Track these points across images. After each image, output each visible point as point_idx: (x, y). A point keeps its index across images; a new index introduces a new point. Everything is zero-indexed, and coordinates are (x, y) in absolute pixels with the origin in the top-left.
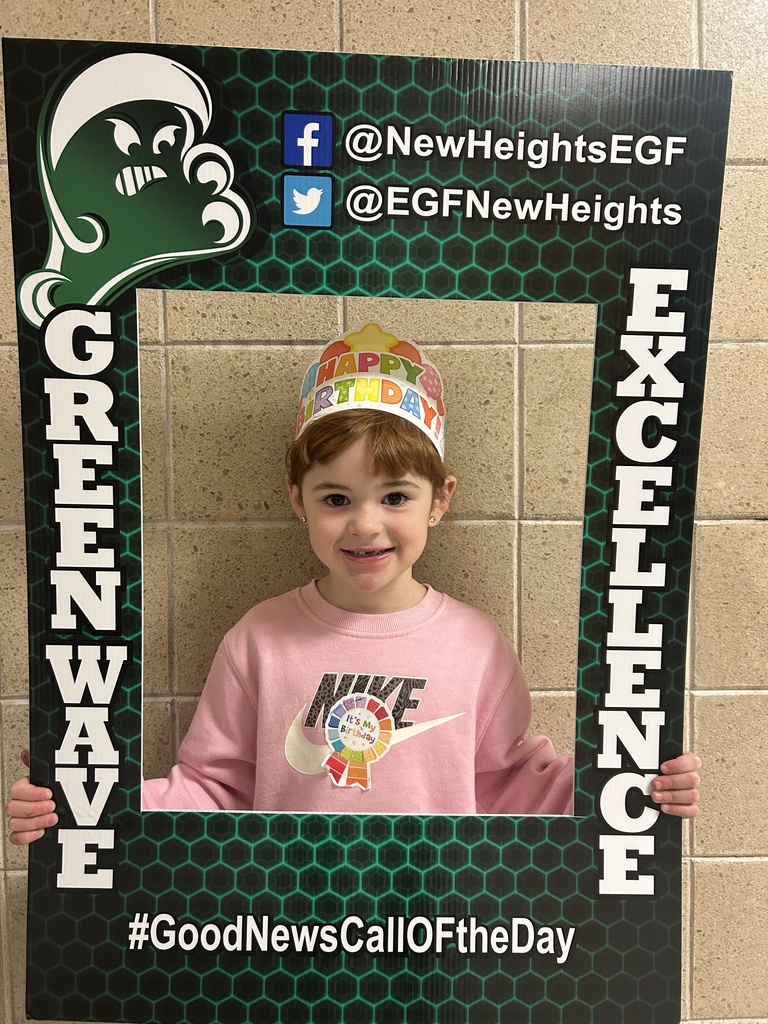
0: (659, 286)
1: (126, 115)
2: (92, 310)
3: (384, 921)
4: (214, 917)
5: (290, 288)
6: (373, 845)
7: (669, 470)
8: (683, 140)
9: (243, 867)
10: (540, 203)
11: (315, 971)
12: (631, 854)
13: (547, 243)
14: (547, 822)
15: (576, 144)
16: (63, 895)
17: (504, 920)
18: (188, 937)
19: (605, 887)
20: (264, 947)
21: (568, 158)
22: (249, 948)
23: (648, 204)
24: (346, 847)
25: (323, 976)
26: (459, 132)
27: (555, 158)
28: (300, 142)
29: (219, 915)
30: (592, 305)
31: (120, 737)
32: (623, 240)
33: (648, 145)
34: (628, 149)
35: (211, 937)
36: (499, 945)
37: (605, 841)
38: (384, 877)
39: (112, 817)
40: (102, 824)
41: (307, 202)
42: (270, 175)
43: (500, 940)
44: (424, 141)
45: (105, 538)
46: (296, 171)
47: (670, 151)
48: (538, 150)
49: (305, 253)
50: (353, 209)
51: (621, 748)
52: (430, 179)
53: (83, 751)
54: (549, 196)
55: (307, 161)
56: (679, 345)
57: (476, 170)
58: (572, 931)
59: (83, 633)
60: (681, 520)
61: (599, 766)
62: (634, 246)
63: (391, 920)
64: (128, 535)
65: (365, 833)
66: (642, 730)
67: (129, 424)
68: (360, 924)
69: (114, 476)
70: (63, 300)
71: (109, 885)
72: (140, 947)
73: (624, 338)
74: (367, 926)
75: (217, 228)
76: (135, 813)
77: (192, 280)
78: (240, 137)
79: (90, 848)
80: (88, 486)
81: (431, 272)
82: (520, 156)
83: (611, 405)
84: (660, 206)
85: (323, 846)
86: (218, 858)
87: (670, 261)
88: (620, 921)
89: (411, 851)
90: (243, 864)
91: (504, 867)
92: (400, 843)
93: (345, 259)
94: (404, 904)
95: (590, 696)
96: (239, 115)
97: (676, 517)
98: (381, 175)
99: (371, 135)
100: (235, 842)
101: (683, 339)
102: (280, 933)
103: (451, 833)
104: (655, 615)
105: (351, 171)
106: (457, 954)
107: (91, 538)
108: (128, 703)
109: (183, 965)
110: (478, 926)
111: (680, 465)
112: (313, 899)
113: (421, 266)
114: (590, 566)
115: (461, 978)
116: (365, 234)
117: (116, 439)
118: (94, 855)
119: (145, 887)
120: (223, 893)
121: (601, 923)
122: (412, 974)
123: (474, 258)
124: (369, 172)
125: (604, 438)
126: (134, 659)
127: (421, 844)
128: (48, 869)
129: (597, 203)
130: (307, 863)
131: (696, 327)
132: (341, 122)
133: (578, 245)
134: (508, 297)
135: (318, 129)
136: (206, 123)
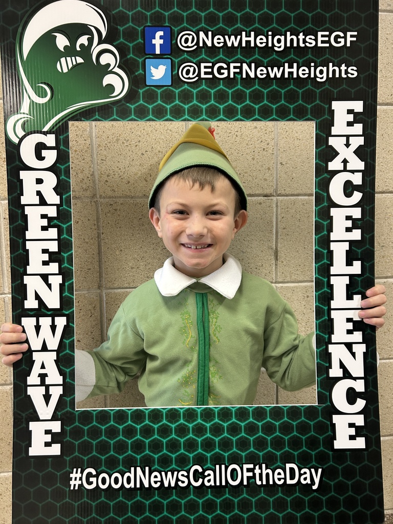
0: (348, 110)
1: (62, 31)
2: (45, 133)
3: (214, 468)
4: (118, 469)
5: (150, 118)
6: (206, 424)
7: (359, 209)
8: (355, 33)
9: (133, 439)
10: (282, 69)
11: (176, 498)
12: (351, 425)
13: (286, 89)
14: (303, 408)
15: (299, 37)
16: (32, 460)
17: (281, 465)
18: (104, 481)
19: (339, 444)
20: (147, 485)
21: (295, 45)
22: (138, 486)
23: (339, 67)
24: (191, 426)
25: (180, 500)
26: (237, 33)
27: (288, 45)
28: (154, 41)
29: (121, 467)
30: (312, 122)
31: (63, 368)
32: (327, 86)
33: (337, 37)
34: (327, 39)
35: (116, 481)
36: (279, 479)
37: (336, 419)
38: (213, 442)
39: (59, 414)
40: (54, 418)
41: (158, 72)
42: (138, 59)
43: (279, 477)
44: (219, 39)
45: (53, 257)
46: (152, 57)
47: (349, 39)
48: (279, 41)
49: (158, 99)
50: (183, 76)
51: (342, 366)
52: (223, 59)
53: (43, 377)
54: (286, 65)
55: (158, 51)
56: (361, 141)
57: (248, 51)
58: (320, 470)
59: (42, 310)
60: (368, 236)
61: (330, 376)
62: (333, 90)
63: (218, 467)
64: (66, 255)
65: (201, 417)
66: (353, 354)
67: (65, 194)
69: (58, 223)
70: (29, 129)
71: (59, 453)
72: (76, 488)
73: (330, 138)
74: (204, 471)
75: (111, 88)
76: (72, 411)
77: (98, 116)
78: (122, 40)
79: (47, 432)
80: (44, 228)
81: (225, 107)
82: (270, 45)
83: (326, 175)
84: (346, 68)
85: (178, 426)
86: (119, 435)
87: (353, 97)
88: (347, 464)
89: (227, 427)
90: (134, 437)
91: (280, 435)
92: (221, 422)
93: (179, 102)
94: (225, 457)
95: (323, 336)
96: (121, 29)
97: (365, 235)
98: (197, 57)
99: (192, 36)
100: (128, 425)
101: (363, 138)
102: (156, 477)
103: (249, 416)
104: (357, 290)
105: (181, 56)
106: (255, 485)
107: (46, 257)
108: (67, 349)
109: (101, 497)
110: (266, 468)
111: (365, 206)
112: (174, 456)
113: (220, 104)
114: (319, 264)
115: (259, 499)
116: (189, 88)
117: (58, 202)
118: (50, 436)
119: (79, 453)
120: (122, 455)
121: (336, 465)
122: (231, 498)
123: (248, 99)
124: (190, 56)
125: (323, 193)
126: (70, 324)
127: (233, 423)
128: (24, 445)
129: (312, 68)
130: (170, 436)
131: (369, 131)
132: (175, 30)
133: (303, 90)
134: (267, 119)
135: (163, 34)
136: (104, 34)
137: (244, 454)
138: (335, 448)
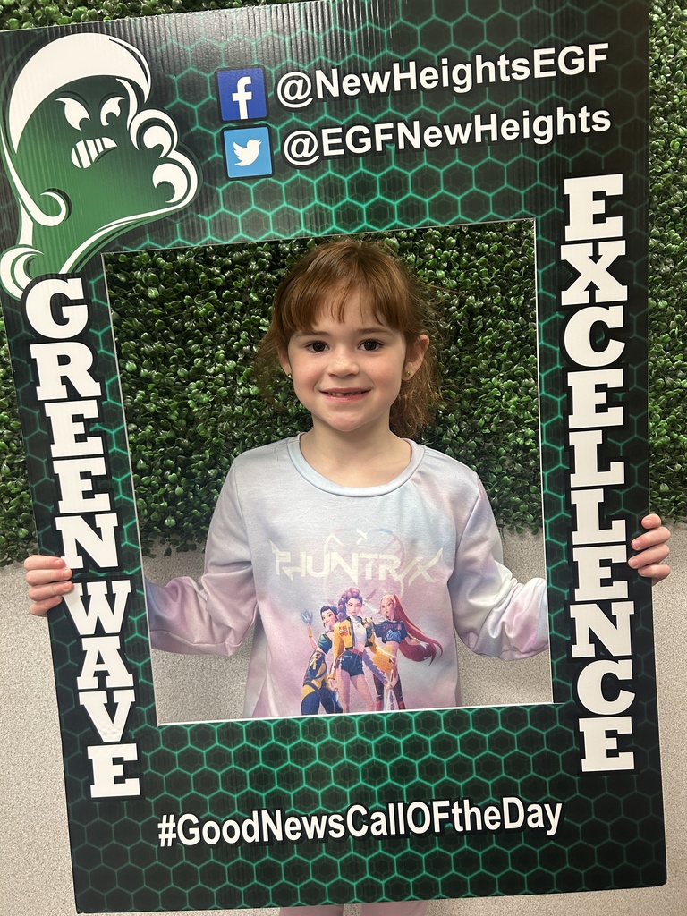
0: (594, 193)
1: (73, 93)
2: (65, 277)
3: (385, 808)
4: (232, 814)
5: (241, 237)
6: (369, 741)
7: (619, 372)
8: (606, 46)
9: (253, 769)
10: (469, 126)
11: (328, 856)
12: (610, 734)
13: (479, 164)
14: (528, 710)
15: (499, 63)
16: (97, 804)
17: (494, 800)
18: (211, 833)
19: (588, 765)
20: (279, 837)
21: (492, 79)
22: (266, 839)
23: (576, 113)
24: (344, 744)
25: (334, 859)
26: (383, 67)
27: (480, 80)
28: (235, 97)
29: (237, 811)
31: (133, 662)
32: (554, 152)
33: (570, 56)
34: (551, 62)
35: (231, 832)
36: (493, 822)
37: (584, 724)
38: (382, 768)
39: (133, 733)
40: (125, 739)
41: (247, 153)
43: (493, 818)
44: (351, 81)
45: (99, 485)
46: (234, 125)
47: (593, 58)
48: (462, 74)
49: (250, 202)
50: (292, 155)
51: (593, 638)
52: (361, 117)
53: (101, 676)
54: (478, 118)
55: (244, 115)
56: (619, 248)
57: (405, 98)
58: (559, 807)
59: (88, 571)
60: (636, 418)
61: (574, 656)
62: (566, 157)
63: (391, 806)
64: (119, 480)
65: (361, 729)
66: (613, 620)
67: (109, 379)
68: (364, 812)
69: (100, 428)
70: (37, 273)
71: (139, 794)
72: (170, 844)
73: (563, 248)
74: (370, 813)
75: (167, 188)
76: (153, 728)
77: (150, 240)
78: (178, 99)
79: (117, 761)
80: (80, 438)
81: (370, 206)
82: (446, 83)
83: (557, 314)
85: (323, 745)
86: (230, 762)
87: (603, 168)
88: (603, 794)
89: (404, 744)
90: (253, 766)
91: (491, 753)
92: (393, 738)
93: (288, 203)
94: (402, 790)
95: (560, 592)
96: (176, 79)
97: (630, 416)
98: (314, 119)
99: (302, 81)
100: (244, 747)
101: (623, 243)
102: (293, 824)
103: (440, 726)
104: (617, 512)
105: (286, 119)
106: (454, 832)
107: (88, 485)
108: (136, 631)
109: (209, 857)
110: (471, 806)
111: (630, 366)
112: (319, 792)
113: (361, 201)
114: (549, 471)
115: (460, 853)
116: (304, 177)
117: (99, 394)
118: (121, 767)
119: (169, 792)
120: (238, 792)
121: (586, 798)
122: (415, 852)
123: (410, 188)
124: (302, 118)
125: (553, 347)
126: (137, 591)
127: (413, 737)
128: (82, 781)
129: (525, 119)
130: (311, 761)
131: (635, 229)
132: (270, 72)
133: (510, 162)
134: (447, 221)
135: (250, 82)
136: (147, 91)
137: (433, 786)
138: (584, 770)
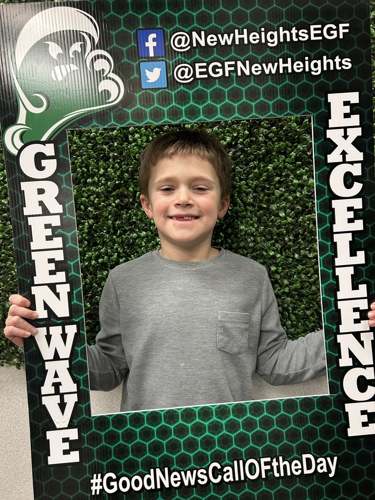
0: (344, 102)
2: (44, 143)
3: (232, 464)
4: (137, 472)
5: (148, 122)
6: (221, 421)
7: (360, 200)
8: (348, 25)
9: (151, 441)
10: (276, 64)
11: (197, 496)
12: (364, 412)
13: (282, 85)
14: (315, 399)
15: (292, 32)
16: (52, 468)
17: (297, 456)
18: (124, 484)
19: (351, 432)
20: (167, 485)
21: (288, 40)
22: (159, 487)
23: (333, 59)
24: (206, 424)
25: (201, 498)
26: (230, 31)
27: (282, 40)
28: (147, 44)
29: (140, 470)
31: (77, 376)
32: (322, 79)
33: (330, 29)
34: (319, 32)
35: (137, 483)
36: (297, 470)
37: (348, 407)
38: (229, 438)
39: (76, 421)
40: (71, 426)
41: (153, 75)
42: (132, 63)
43: (297, 467)
44: (212, 38)
45: (60, 266)
46: (146, 60)
47: (342, 31)
48: (272, 37)
49: (154, 102)
50: (178, 77)
51: (351, 355)
52: (217, 57)
53: (57, 385)
54: (281, 60)
55: (152, 54)
56: (358, 132)
57: (241, 48)
58: (335, 458)
59: (52, 319)
60: (370, 226)
61: (340, 366)
62: (328, 82)
63: (236, 462)
64: (72, 263)
65: (217, 414)
66: (362, 343)
67: (68, 203)
69: (62, 232)
70: (28, 140)
71: (78, 460)
72: (98, 493)
73: (328, 131)
74: (223, 467)
75: (107, 94)
76: (89, 418)
77: (96, 122)
78: (115, 44)
79: (65, 440)
80: (49, 238)
81: (222, 106)
82: (263, 41)
83: (325, 168)
84: (340, 60)
85: (194, 425)
86: (137, 438)
87: (348, 88)
88: (361, 450)
89: (242, 422)
90: (151, 440)
91: (294, 426)
92: (236, 419)
93: (176, 103)
94: (242, 452)
95: (331, 327)
96: (114, 33)
97: (367, 225)
98: (191, 58)
99: (184, 37)
100: (145, 428)
101: (360, 129)
102: (175, 477)
103: (263, 410)
104: (362, 280)
105: (175, 57)
106: (274, 478)
107: (52, 267)
108: (80, 356)
110: (283, 461)
111: (366, 197)
112: (192, 455)
113: (217, 103)
114: (324, 256)
115: (278, 491)
116: (185, 89)
117: (61, 211)
118: (67, 444)
119: (98, 459)
120: (141, 457)
121: (351, 452)
122: (250, 491)
123: (244, 97)
124: (185, 57)
125: (324, 186)
126: (81, 331)
127: (248, 418)
128: (43, 454)
129: (306, 62)
130: (186, 435)
131: (366, 122)
132: (167, 32)
133: (298, 84)
134: (264, 115)
135: (156, 37)
137: (260, 448)
138: (349, 435)
